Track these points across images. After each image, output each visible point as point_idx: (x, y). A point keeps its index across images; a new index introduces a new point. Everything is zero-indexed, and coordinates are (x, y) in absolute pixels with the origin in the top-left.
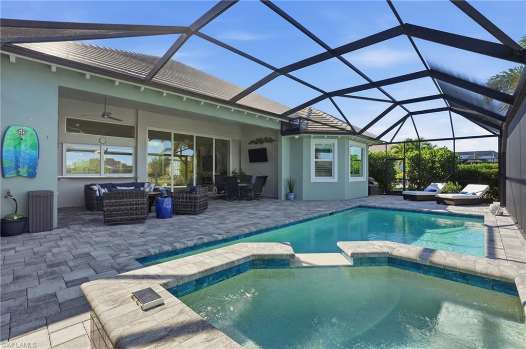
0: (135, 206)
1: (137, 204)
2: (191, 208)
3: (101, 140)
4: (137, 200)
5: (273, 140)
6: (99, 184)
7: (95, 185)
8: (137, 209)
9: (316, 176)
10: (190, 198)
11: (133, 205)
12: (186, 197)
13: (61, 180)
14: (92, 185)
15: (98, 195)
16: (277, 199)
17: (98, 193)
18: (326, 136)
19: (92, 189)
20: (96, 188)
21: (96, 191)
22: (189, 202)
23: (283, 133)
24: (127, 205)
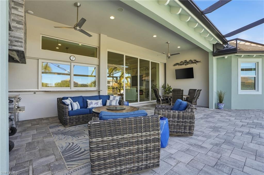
0: (144, 146)
1: (147, 141)
2: (185, 129)
3: (71, 57)
4: (148, 133)
5: (198, 62)
6: (70, 97)
7: (67, 98)
8: (147, 150)
9: (241, 89)
10: (183, 117)
11: (141, 142)
12: (179, 115)
13: (37, 93)
14: (64, 98)
15: (71, 109)
16: (208, 107)
17: (70, 107)
18: (255, 55)
19: (64, 104)
20: (68, 102)
21: (68, 105)
22: (183, 122)
23: (214, 54)
24: (132, 144)
